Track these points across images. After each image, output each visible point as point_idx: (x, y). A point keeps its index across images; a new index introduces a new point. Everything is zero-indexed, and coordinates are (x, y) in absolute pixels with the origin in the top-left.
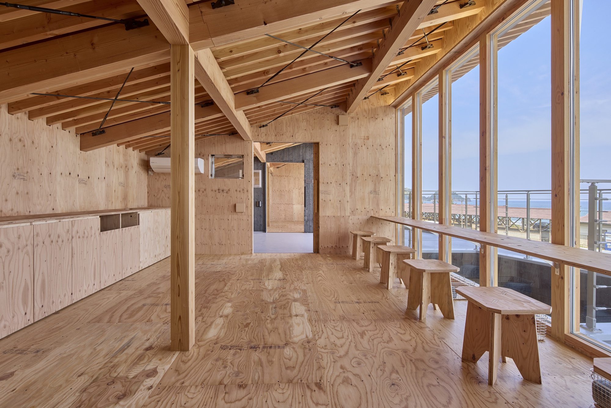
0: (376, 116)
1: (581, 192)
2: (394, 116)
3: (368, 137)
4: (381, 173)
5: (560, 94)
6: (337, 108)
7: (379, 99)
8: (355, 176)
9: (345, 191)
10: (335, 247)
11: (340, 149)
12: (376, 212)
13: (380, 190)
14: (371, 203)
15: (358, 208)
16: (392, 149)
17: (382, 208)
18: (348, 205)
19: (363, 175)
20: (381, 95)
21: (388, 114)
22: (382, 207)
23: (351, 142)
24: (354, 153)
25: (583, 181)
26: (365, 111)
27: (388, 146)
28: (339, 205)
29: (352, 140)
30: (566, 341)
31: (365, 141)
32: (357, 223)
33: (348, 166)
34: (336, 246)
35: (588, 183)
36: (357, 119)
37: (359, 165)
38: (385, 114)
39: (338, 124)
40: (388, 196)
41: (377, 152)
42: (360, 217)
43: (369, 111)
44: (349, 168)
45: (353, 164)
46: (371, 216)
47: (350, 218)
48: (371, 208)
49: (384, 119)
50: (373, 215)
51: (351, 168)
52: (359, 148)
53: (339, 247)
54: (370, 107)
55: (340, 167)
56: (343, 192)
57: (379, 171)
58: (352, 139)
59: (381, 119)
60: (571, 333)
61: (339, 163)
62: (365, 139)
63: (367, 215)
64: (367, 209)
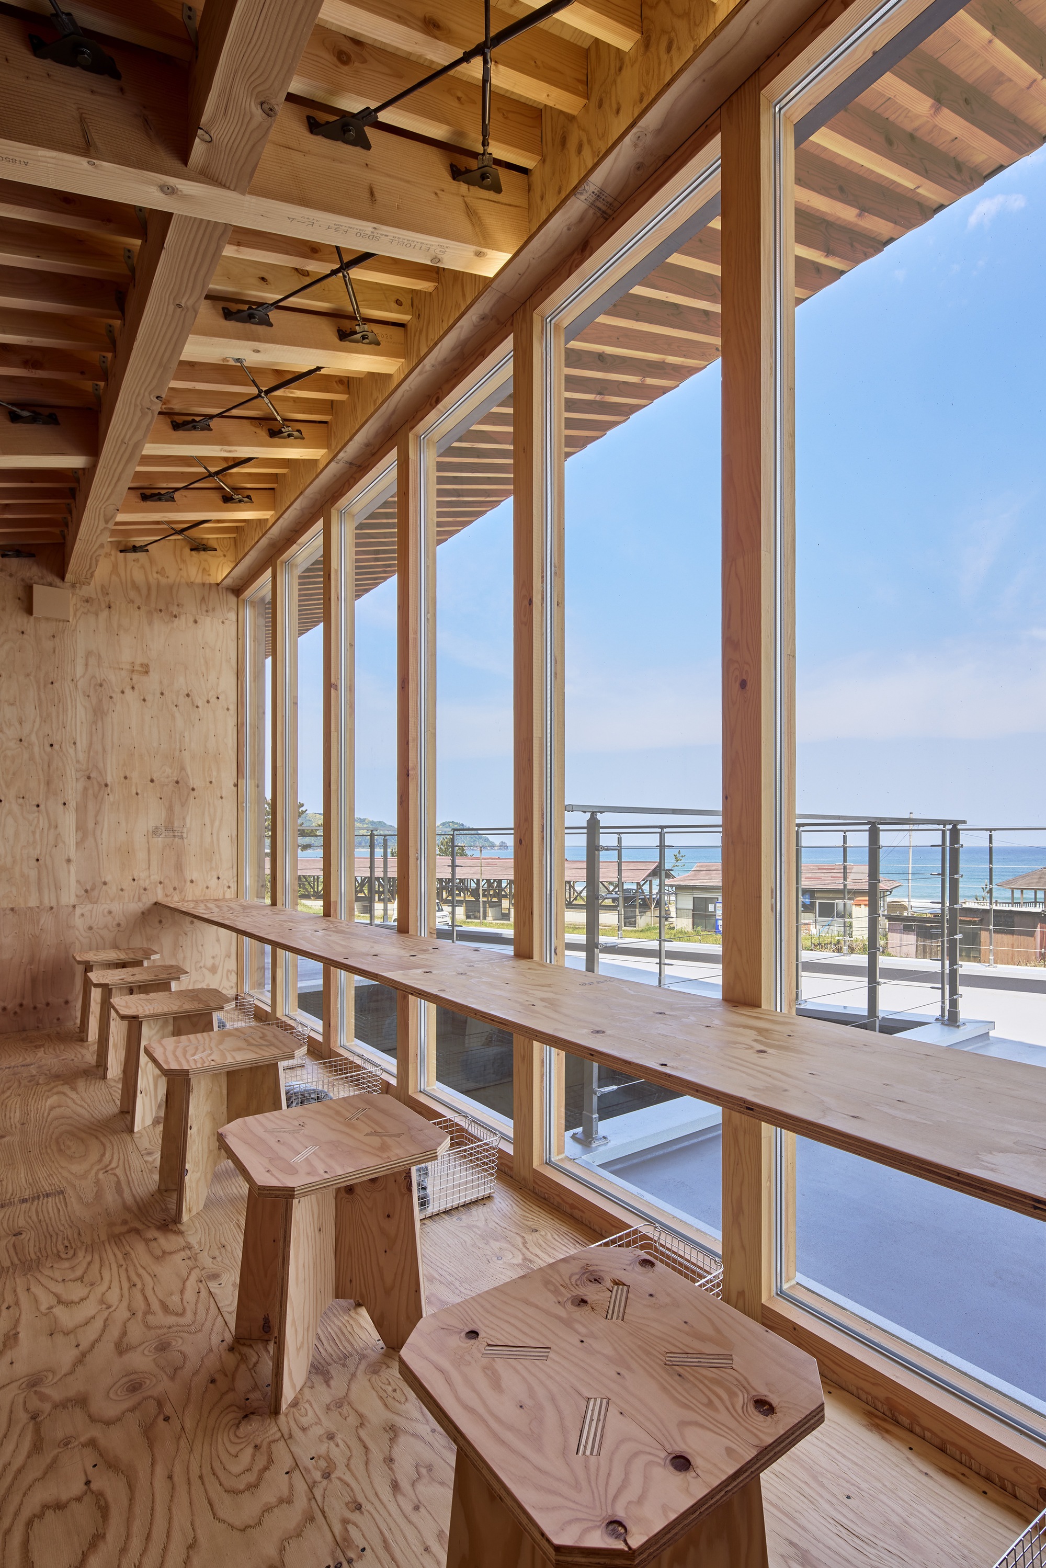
0: (175, 610)
1: (566, 831)
2: (234, 617)
3: (147, 666)
4: (189, 773)
5: (527, 602)
6: (24, 561)
7: (184, 561)
8: (98, 782)
9: (56, 827)
10: (18, 1010)
11: (39, 694)
12: (175, 889)
13: (188, 825)
14: (154, 863)
15: (108, 878)
16: (228, 709)
17: (195, 876)
18: (69, 872)
19: (126, 778)
20: (192, 550)
21: (214, 609)
22: (192, 872)
23: (83, 676)
24: (94, 711)
25: (571, 808)
26: (136, 587)
27: (213, 700)
28: (33, 874)
29: (86, 669)
30: (536, 1186)
31: (135, 677)
32: (106, 927)
33: (71, 751)
34: (21, 1005)
35: (585, 812)
36: (103, 606)
37: (112, 748)
38: (204, 608)
39: (29, 611)
40: (212, 842)
41: (177, 715)
42: (116, 907)
43: (149, 589)
44: (73, 754)
45: (90, 745)
46: (155, 901)
47: (78, 911)
48: (156, 877)
49: (199, 621)
50: (161, 898)
51: (82, 756)
52: (114, 695)
53: (32, 1006)
54: (151, 579)
55: (36, 749)
56: (49, 830)
57: (183, 769)
58: (87, 665)
59: (192, 620)
60: (546, 1163)
61: (33, 738)
62: (133, 671)
63: (140, 900)
64: (141, 882)
